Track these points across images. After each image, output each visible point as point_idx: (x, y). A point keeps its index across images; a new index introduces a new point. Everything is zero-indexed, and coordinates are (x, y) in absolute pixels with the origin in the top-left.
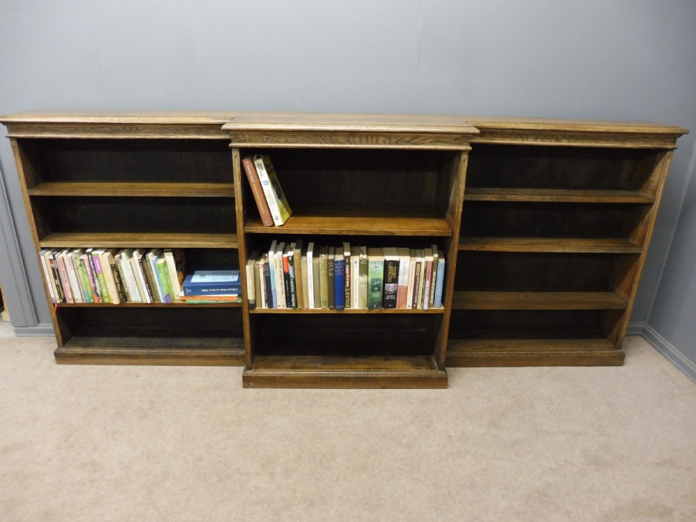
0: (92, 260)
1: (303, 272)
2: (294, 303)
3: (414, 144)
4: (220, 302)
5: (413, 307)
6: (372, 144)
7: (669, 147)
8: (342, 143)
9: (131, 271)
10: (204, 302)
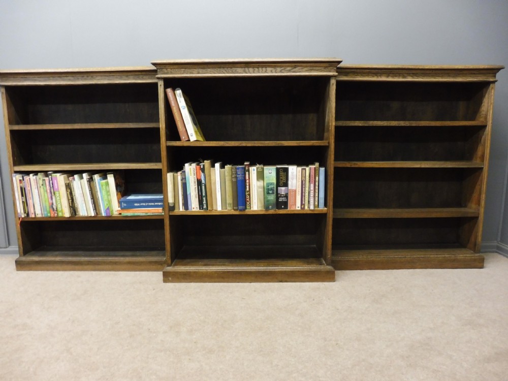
0: (52, 180)
1: (212, 178)
2: (205, 205)
3: (294, 72)
4: (148, 214)
5: (301, 208)
6: (262, 73)
7: (491, 80)
8: (240, 73)
9: (81, 189)
10: (136, 214)
